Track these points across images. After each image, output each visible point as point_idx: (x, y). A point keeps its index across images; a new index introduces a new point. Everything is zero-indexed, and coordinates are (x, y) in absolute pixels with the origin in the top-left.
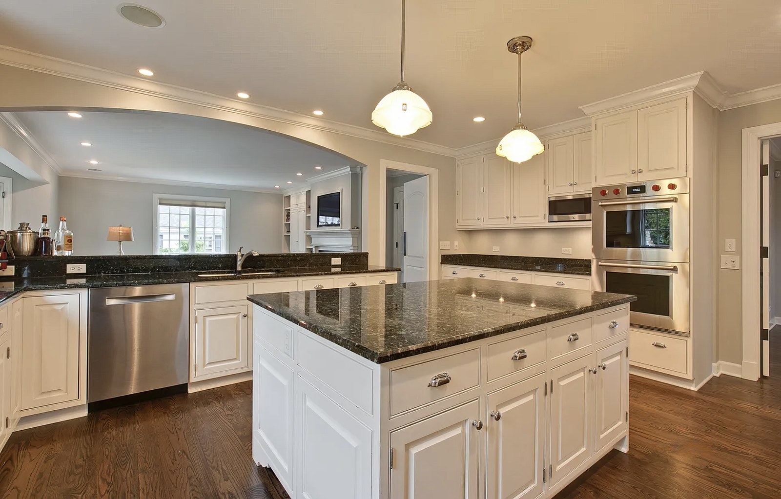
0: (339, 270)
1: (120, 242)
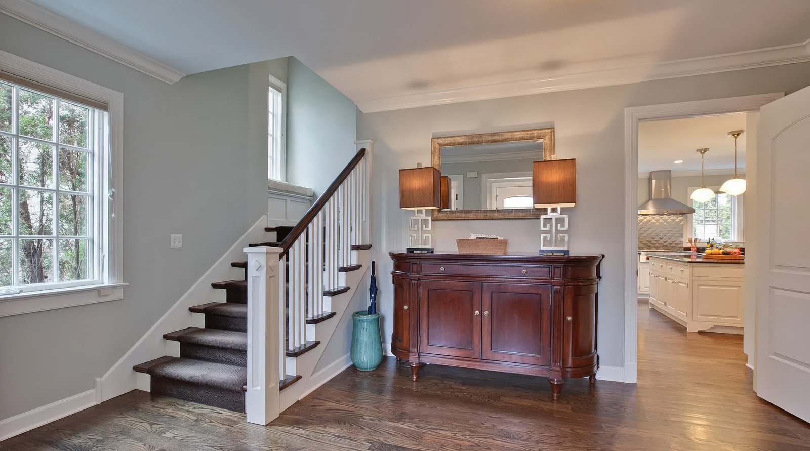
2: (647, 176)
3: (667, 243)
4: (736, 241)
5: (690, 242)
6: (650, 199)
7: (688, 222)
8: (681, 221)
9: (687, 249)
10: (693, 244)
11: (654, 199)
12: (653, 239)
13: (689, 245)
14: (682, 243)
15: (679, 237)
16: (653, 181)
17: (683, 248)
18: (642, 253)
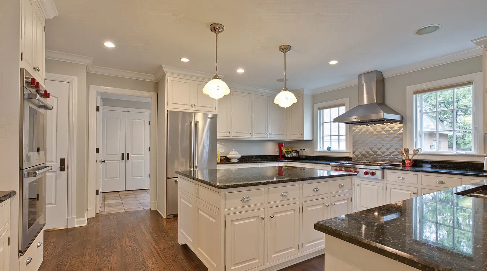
8: (400, 128)
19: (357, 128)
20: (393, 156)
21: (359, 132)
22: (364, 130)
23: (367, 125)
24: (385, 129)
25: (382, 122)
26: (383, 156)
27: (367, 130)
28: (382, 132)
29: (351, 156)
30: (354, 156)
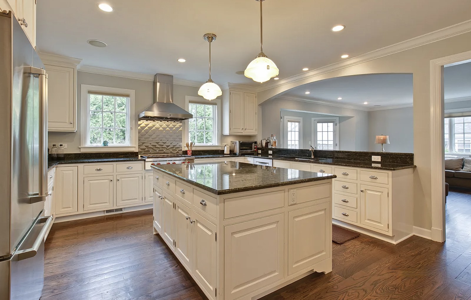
0: (379, 165)
1: (382, 144)
2: (152, 79)
3: (169, 147)
4: (217, 145)
5: (187, 146)
6: (154, 101)
7: (185, 127)
8: (180, 126)
9: (185, 153)
10: (189, 148)
11: (158, 102)
12: (158, 143)
13: (186, 149)
14: (180, 147)
15: (179, 141)
16: (158, 84)
17: (181, 152)
18: (147, 160)
19: (143, 122)
20: (175, 148)
21: (145, 127)
22: (150, 125)
23: (154, 121)
24: (169, 126)
25: (167, 120)
26: (168, 149)
27: (154, 126)
28: (167, 129)
29: (136, 150)
30: (140, 150)
